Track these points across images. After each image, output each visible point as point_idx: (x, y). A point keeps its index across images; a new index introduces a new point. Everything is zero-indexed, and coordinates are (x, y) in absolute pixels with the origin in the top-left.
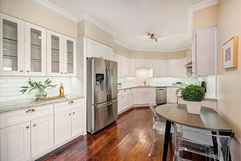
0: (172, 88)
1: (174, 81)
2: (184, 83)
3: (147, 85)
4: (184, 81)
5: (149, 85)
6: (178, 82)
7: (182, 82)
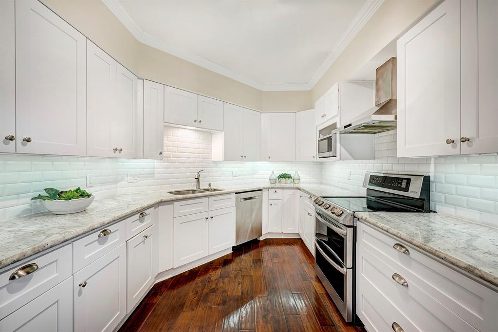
0: (274, 190)
1: (273, 172)
2: (296, 177)
3: (203, 186)
4: (296, 172)
5: (210, 185)
6: (283, 172)
7: (292, 174)
